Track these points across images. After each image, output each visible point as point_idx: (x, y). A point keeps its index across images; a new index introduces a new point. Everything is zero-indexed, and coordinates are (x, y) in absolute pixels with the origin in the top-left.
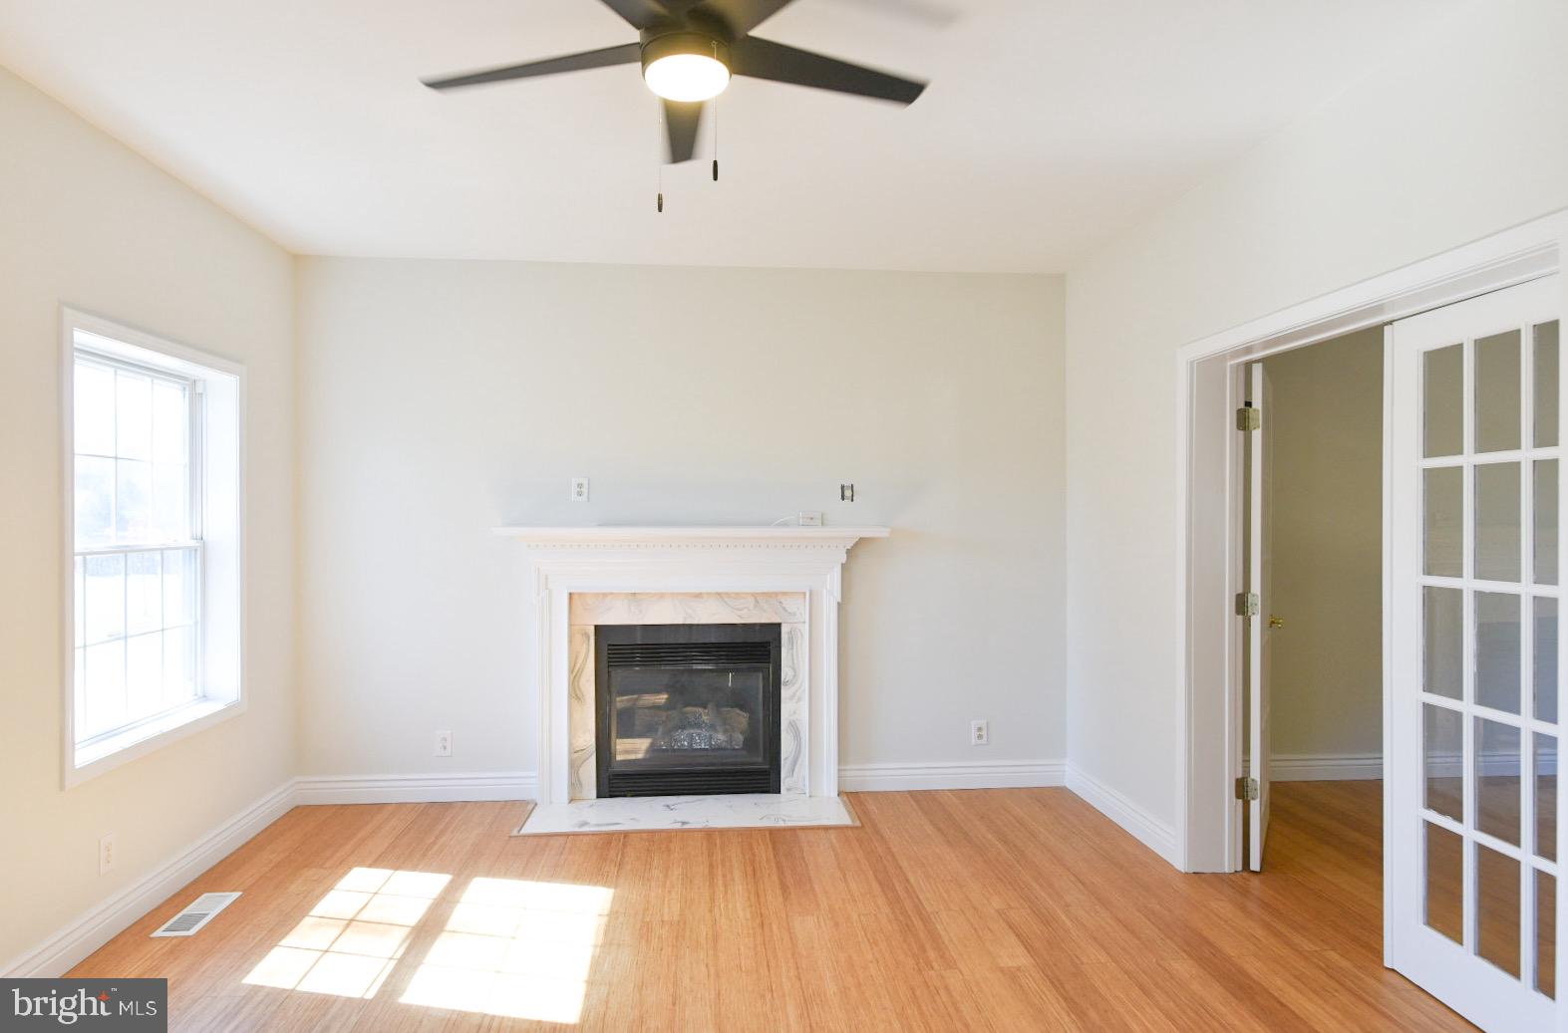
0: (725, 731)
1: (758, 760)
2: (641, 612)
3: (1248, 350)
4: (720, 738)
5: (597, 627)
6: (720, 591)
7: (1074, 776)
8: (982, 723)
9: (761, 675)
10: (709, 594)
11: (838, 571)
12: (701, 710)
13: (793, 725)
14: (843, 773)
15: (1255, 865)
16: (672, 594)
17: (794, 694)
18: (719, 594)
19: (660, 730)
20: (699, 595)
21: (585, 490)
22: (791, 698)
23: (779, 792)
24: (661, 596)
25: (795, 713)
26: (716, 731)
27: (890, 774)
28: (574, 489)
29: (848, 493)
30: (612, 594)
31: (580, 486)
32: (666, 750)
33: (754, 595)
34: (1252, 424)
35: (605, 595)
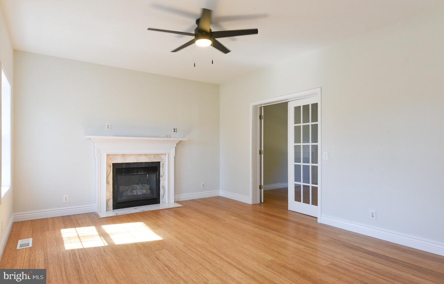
0: (145, 190)
1: (155, 196)
2: (125, 159)
3: (261, 105)
4: (144, 191)
5: (113, 164)
6: (146, 153)
7: (222, 193)
8: (204, 183)
9: (155, 175)
10: (143, 154)
11: (174, 148)
12: (137, 185)
13: (163, 187)
14: (176, 197)
15: (262, 201)
16: (134, 155)
17: (164, 178)
18: (145, 154)
19: (129, 190)
20: (140, 155)
21: (109, 127)
22: (163, 180)
23: (160, 203)
24: (131, 155)
25: (163, 183)
26: (143, 190)
27: (185, 196)
28: (106, 127)
29: (175, 130)
30: (117, 155)
31: (108, 126)
32: (130, 196)
33: (154, 155)
34: (262, 118)
35: (115, 155)
